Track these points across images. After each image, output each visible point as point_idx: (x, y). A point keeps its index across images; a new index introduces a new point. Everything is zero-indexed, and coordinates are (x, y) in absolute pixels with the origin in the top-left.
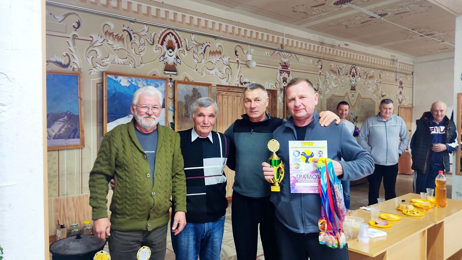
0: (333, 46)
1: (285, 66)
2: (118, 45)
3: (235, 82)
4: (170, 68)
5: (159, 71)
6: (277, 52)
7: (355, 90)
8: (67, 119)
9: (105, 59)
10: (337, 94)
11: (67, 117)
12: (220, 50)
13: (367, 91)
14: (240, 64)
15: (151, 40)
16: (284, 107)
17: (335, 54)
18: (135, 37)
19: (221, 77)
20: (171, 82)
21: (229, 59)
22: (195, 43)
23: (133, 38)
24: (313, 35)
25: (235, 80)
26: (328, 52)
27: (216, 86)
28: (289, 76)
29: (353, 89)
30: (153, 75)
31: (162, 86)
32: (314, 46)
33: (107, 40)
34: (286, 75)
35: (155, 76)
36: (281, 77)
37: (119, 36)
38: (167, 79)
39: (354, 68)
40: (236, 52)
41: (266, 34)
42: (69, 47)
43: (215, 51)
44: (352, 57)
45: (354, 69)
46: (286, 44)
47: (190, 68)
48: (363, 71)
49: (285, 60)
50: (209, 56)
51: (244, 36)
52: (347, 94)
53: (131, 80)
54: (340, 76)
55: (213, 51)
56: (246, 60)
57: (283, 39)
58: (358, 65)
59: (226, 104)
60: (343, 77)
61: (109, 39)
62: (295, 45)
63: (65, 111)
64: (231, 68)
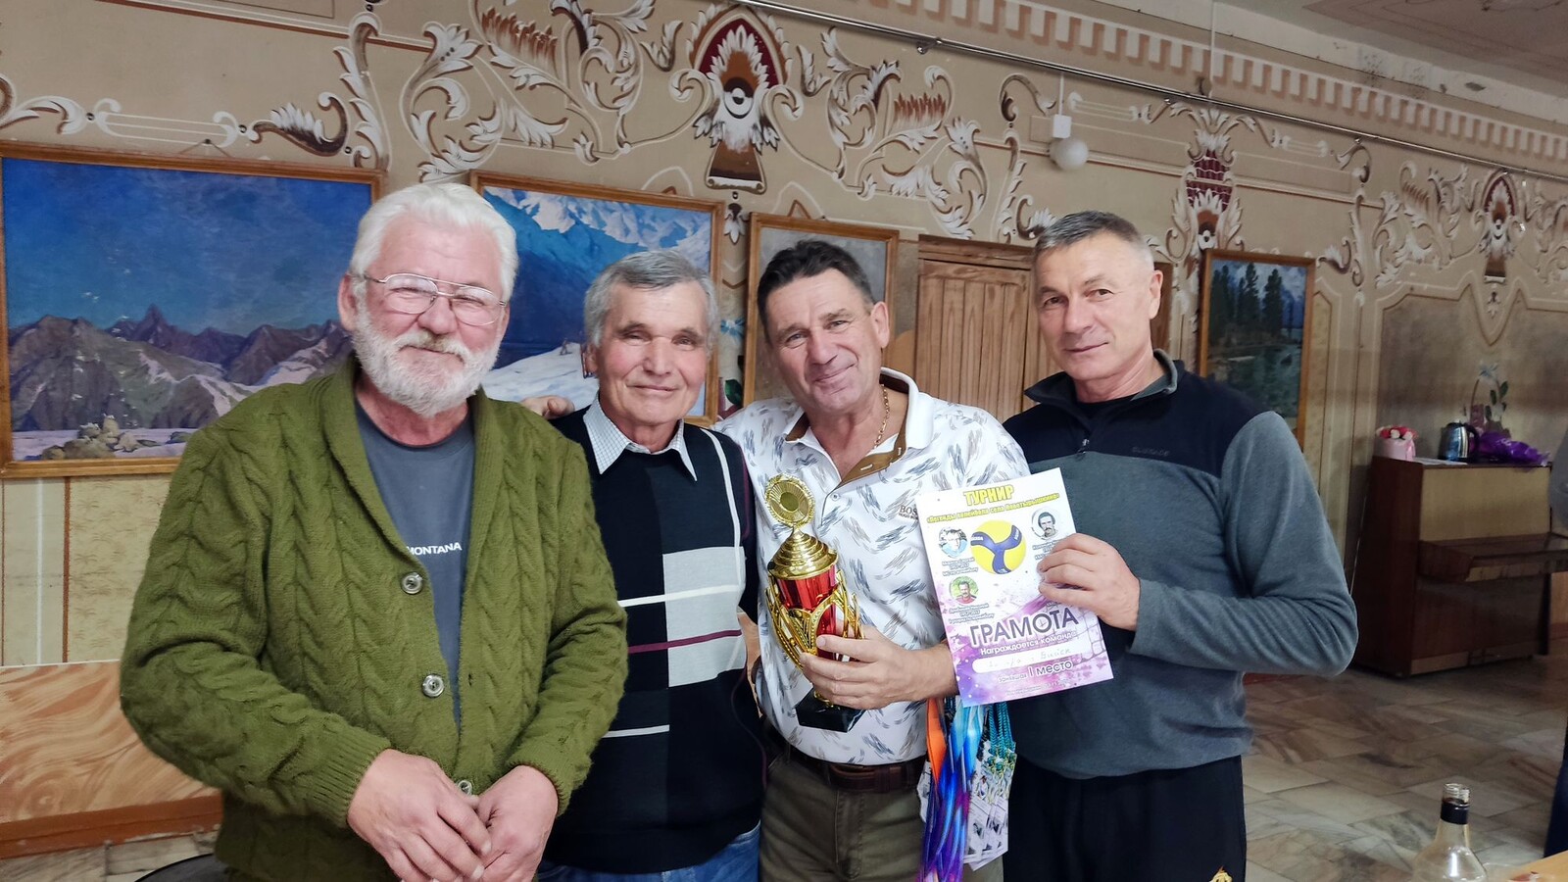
0: (1418, 90)
1: (1211, 166)
2: (531, 70)
3: (998, 226)
4: (736, 165)
5: (691, 176)
6: (1178, 107)
7: (1502, 274)
8: (327, 351)
9: (479, 121)
10: (1426, 286)
11: (329, 343)
12: (939, 97)
13: (1551, 281)
14: (1022, 152)
15: (661, 51)
16: (1198, 332)
17: (1425, 120)
18: (600, 38)
19: (940, 203)
20: (735, 219)
21: (977, 131)
22: (840, 67)
23: (592, 42)
24: (1337, 40)
25: (997, 217)
26: (1395, 114)
27: (917, 239)
28: (1224, 207)
29: (1496, 268)
30: (666, 191)
31: (699, 233)
32: (1338, 87)
33: (490, 47)
34: (1213, 203)
35: (675, 193)
36: (1194, 212)
37: (537, 34)
38: (720, 207)
39: (1501, 183)
40: (1006, 104)
41: (1134, 33)
42: (344, 75)
43: (918, 97)
44: (1496, 139)
45: (1505, 189)
46: (1220, 75)
47: (812, 165)
48: (1538, 199)
49: (1212, 142)
50: (895, 119)
51: (1043, 40)
52: (1468, 292)
53: (576, 208)
54: (1443, 217)
55: (912, 98)
56: (1047, 139)
57: (1207, 54)
58: (1522, 173)
59: (959, 315)
60: (1454, 219)
61: (499, 45)
62: (1257, 79)
63: (321, 323)
64: (980, 168)
